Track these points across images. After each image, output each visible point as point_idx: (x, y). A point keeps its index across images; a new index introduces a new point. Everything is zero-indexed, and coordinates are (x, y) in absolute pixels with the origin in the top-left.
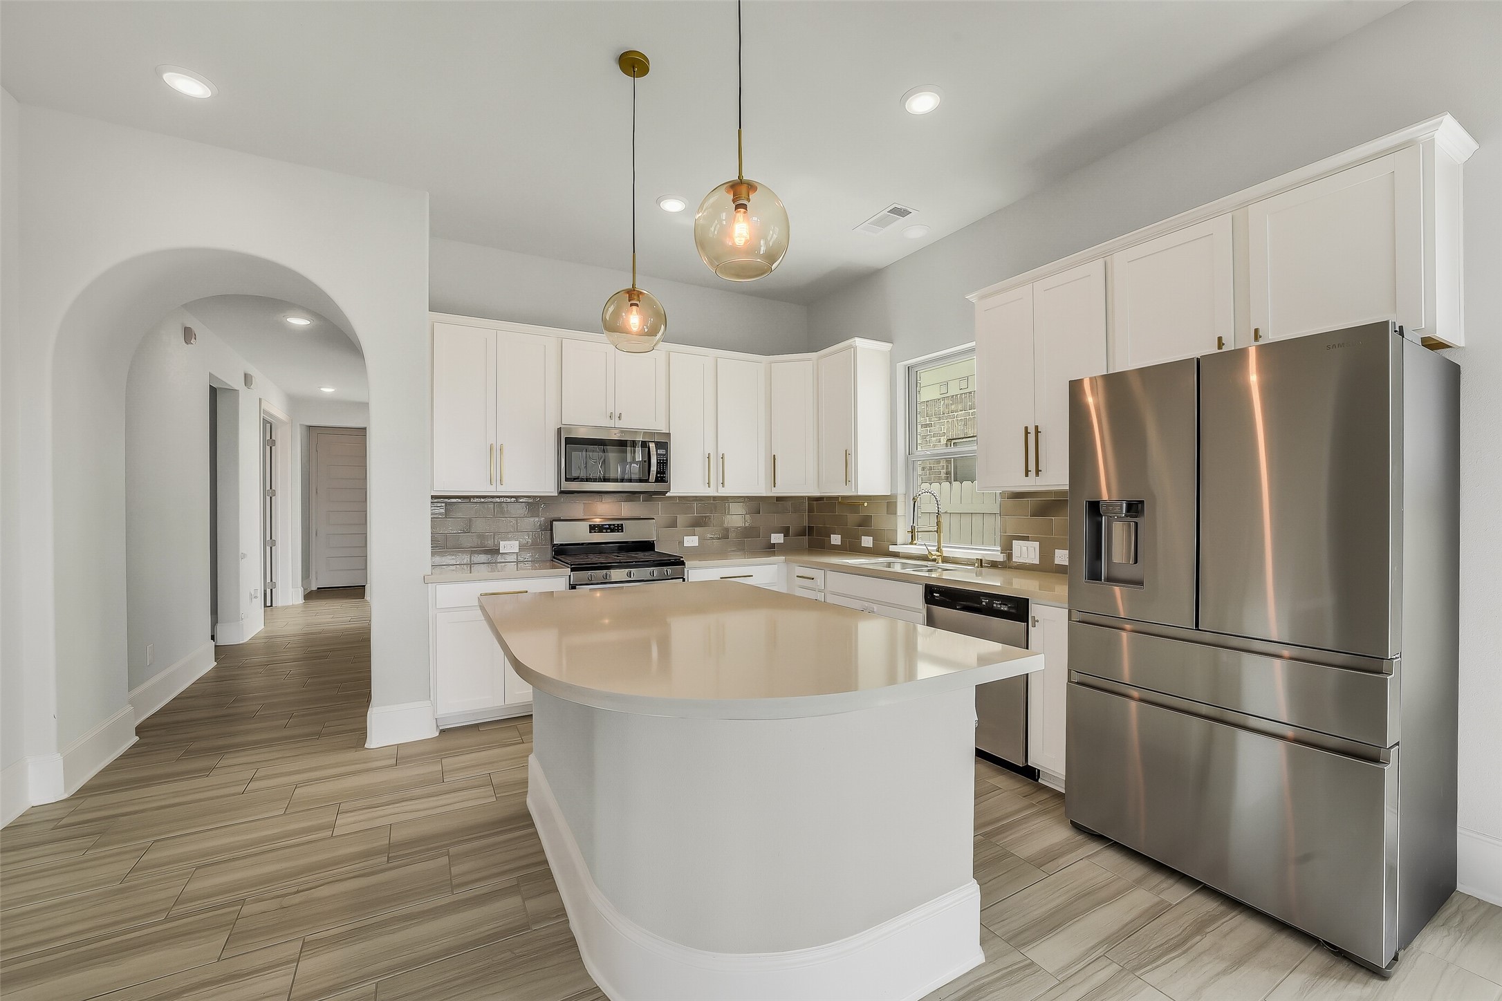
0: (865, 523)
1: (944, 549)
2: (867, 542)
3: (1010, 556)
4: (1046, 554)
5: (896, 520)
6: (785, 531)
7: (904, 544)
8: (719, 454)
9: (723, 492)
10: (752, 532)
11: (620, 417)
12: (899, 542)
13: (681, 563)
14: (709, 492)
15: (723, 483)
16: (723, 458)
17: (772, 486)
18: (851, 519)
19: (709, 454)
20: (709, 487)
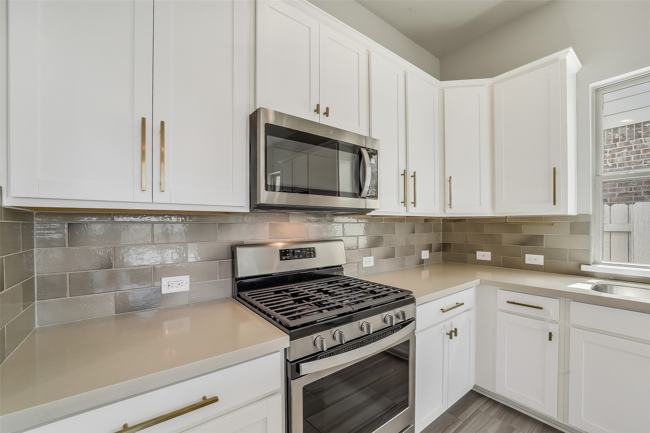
0: (532, 242)
2: (534, 259)
6: (429, 248)
7: (595, 263)
8: (410, 173)
9: (413, 212)
10: (409, 250)
11: (327, 114)
12: (592, 260)
13: (413, 301)
14: (401, 211)
15: (414, 203)
16: (414, 176)
17: (448, 207)
18: (507, 238)
19: (405, 170)
20: (405, 206)
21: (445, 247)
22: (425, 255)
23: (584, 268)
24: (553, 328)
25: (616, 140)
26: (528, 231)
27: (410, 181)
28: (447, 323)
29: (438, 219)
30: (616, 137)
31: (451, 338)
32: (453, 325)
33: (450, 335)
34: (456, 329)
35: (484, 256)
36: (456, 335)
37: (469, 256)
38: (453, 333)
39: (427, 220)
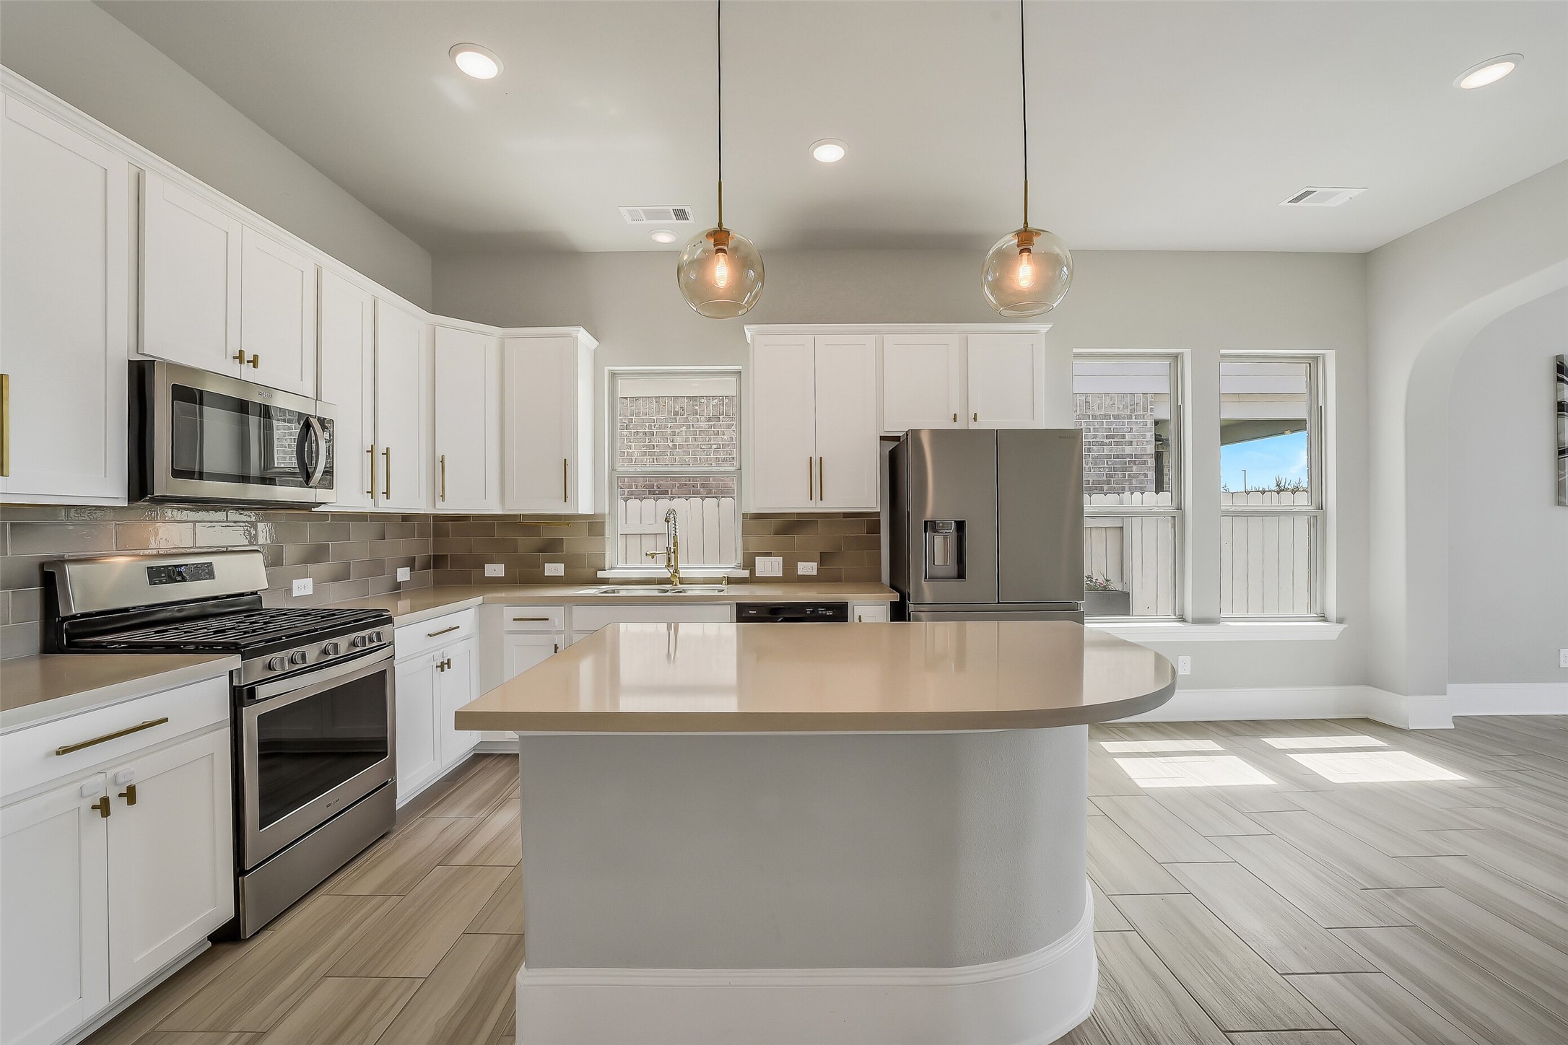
0: (551, 548)
1: (681, 571)
2: (554, 569)
3: (752, 572)
4: (789, 567)
5: (604, 541)
6: (410, 563)
7: (611, 568)
8: (381, 448)
9: (385, 506)
10: (377, 567)
11: (254, 362)
12: (607, 567)
13: (389, 620)
14: (366, 505)
15: (387, 493)
16: (387, 454)
17: (438, 499)
18: (525, 543)
19: (372, 446)
20: (372, 498)
21: (437, 561)
22: (403, 574)
23: (601, 574)
24: (559, 640)
25: (676, 414)
26: (547, 534)
27: (381, 461)
28: (438, 654)
29: (426, 516)
30: (676, 410)
31: (442, 670)
32: (445, 656)
33: (442, 667)
34: (449, 660)
35: (495, 570)
36: (449, 667)
37: (475, 572)
38: (444, 665)
39: (406, 518)
